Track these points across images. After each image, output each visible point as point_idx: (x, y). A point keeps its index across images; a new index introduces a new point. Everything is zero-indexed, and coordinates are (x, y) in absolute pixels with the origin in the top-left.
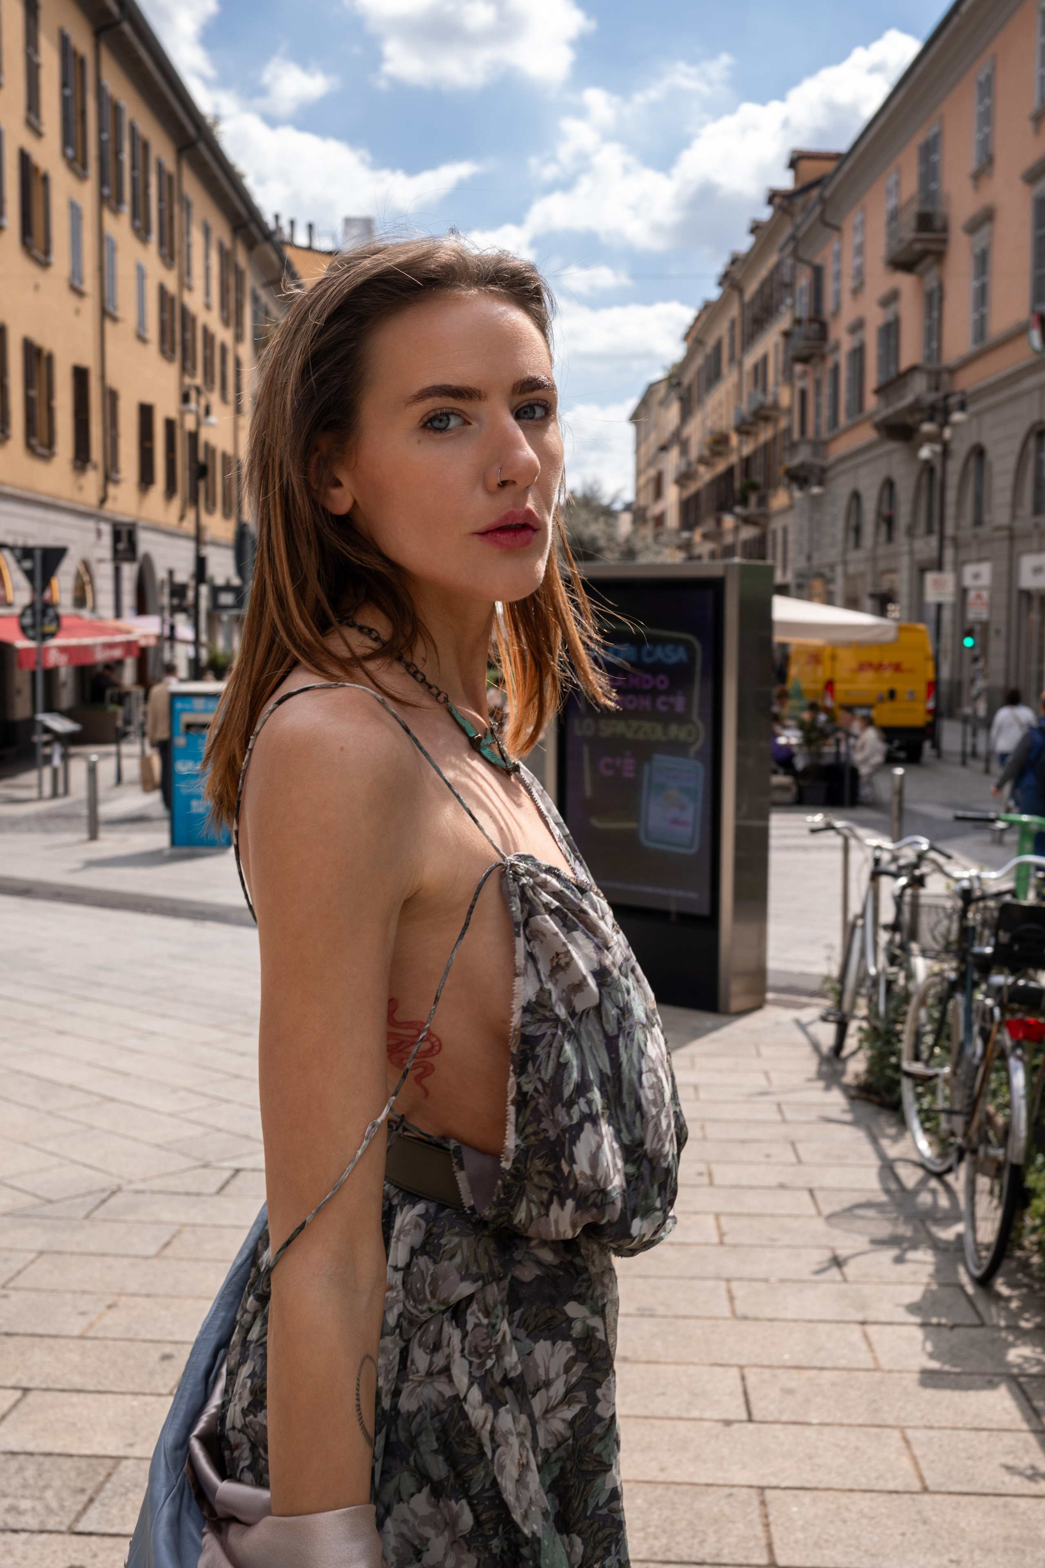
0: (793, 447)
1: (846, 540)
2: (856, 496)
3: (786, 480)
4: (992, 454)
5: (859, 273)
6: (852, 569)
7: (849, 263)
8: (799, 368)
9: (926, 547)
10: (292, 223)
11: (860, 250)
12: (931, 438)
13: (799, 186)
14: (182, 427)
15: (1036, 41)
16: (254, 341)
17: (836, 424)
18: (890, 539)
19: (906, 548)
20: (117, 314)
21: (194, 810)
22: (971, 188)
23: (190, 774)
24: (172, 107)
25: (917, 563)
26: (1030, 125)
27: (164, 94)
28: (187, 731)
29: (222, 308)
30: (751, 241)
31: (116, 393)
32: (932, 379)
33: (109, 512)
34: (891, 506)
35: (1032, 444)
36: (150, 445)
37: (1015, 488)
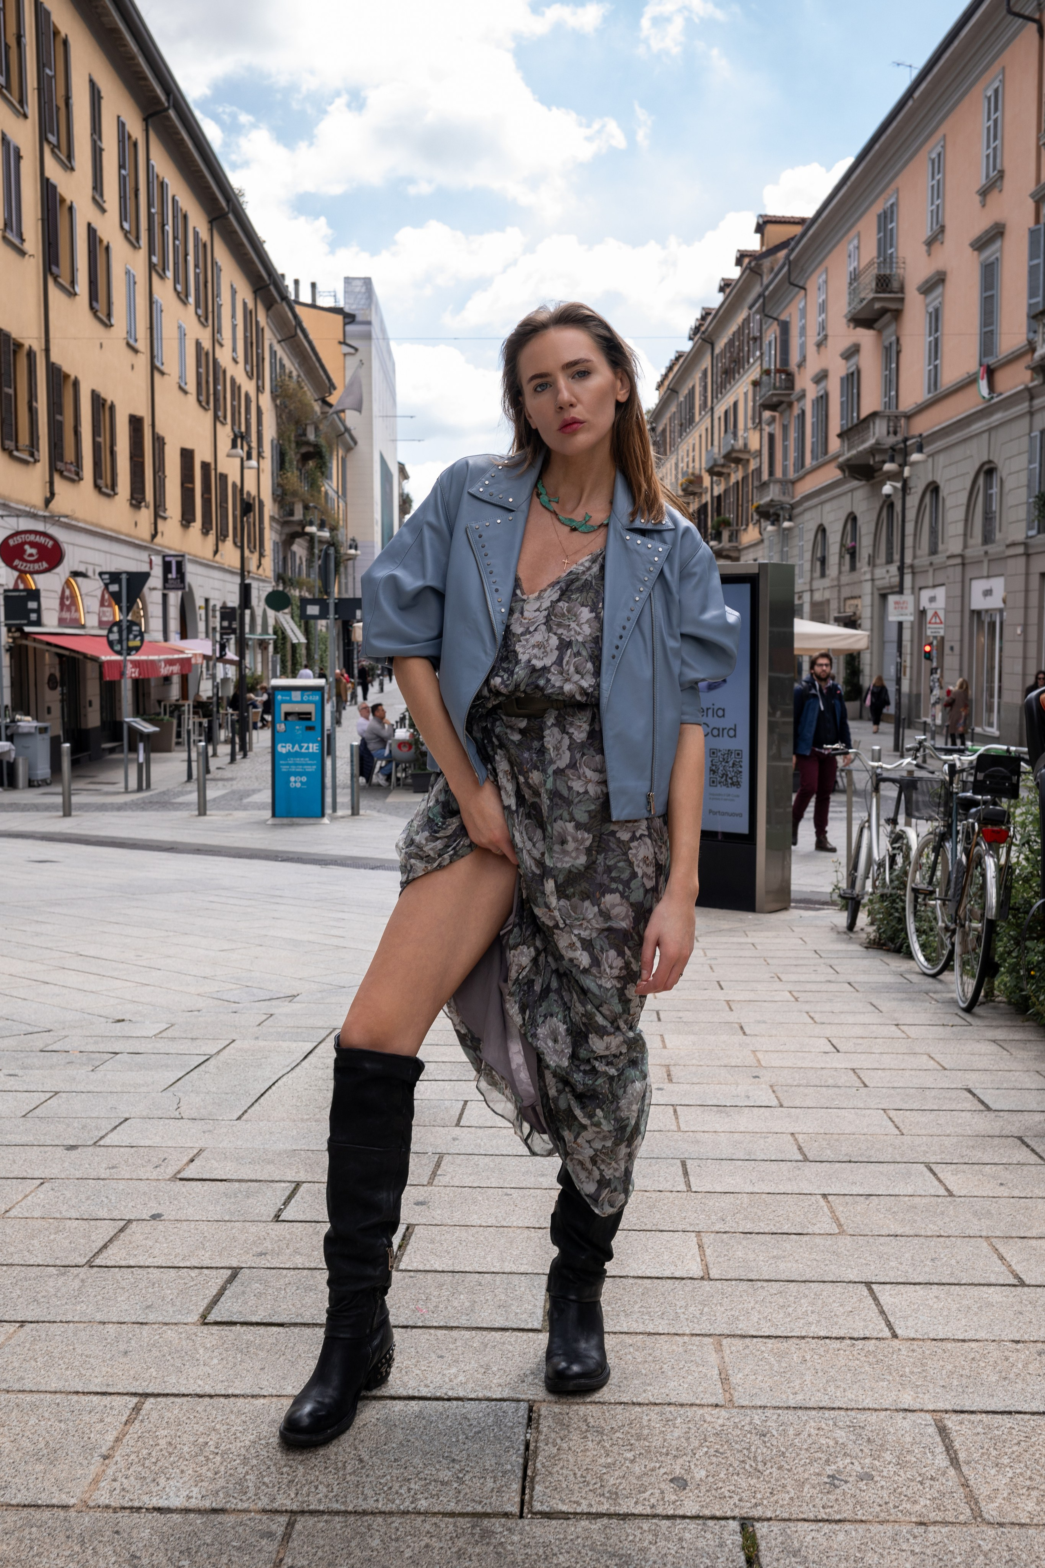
0: (763, 486)
1: (812, 570)
2: (822, 530)
3: (756, 517)
4: (944, 492)
5: (823, 327)
6: (818, 597)
7: (813, 320)
8: (767, 414)
9: (887, 574)
10: (297, 282)
11: (823, 308)
12: (892, 476)
13: (764, 249)
14: (216, 469)
15: (983, 124)
16: (272, 392)
17: (803, 465)
18: (853, 568)
19: (868, 576)
20: (164, 368)
21: (292, 785)
22: (925, 254)
23: (289, 754)
24: (207, 182)
25: (879, 589)
26: (977, 198)
27: (201, 171)
28: (286, 719)
29: (246, 362)
30: (720, 297)
31: (163, 439)
32: (891, 424)
33: (159, 545)
34: (854, 538)
35: (981, 481)
36: (190, 486)
37: (966, 520)
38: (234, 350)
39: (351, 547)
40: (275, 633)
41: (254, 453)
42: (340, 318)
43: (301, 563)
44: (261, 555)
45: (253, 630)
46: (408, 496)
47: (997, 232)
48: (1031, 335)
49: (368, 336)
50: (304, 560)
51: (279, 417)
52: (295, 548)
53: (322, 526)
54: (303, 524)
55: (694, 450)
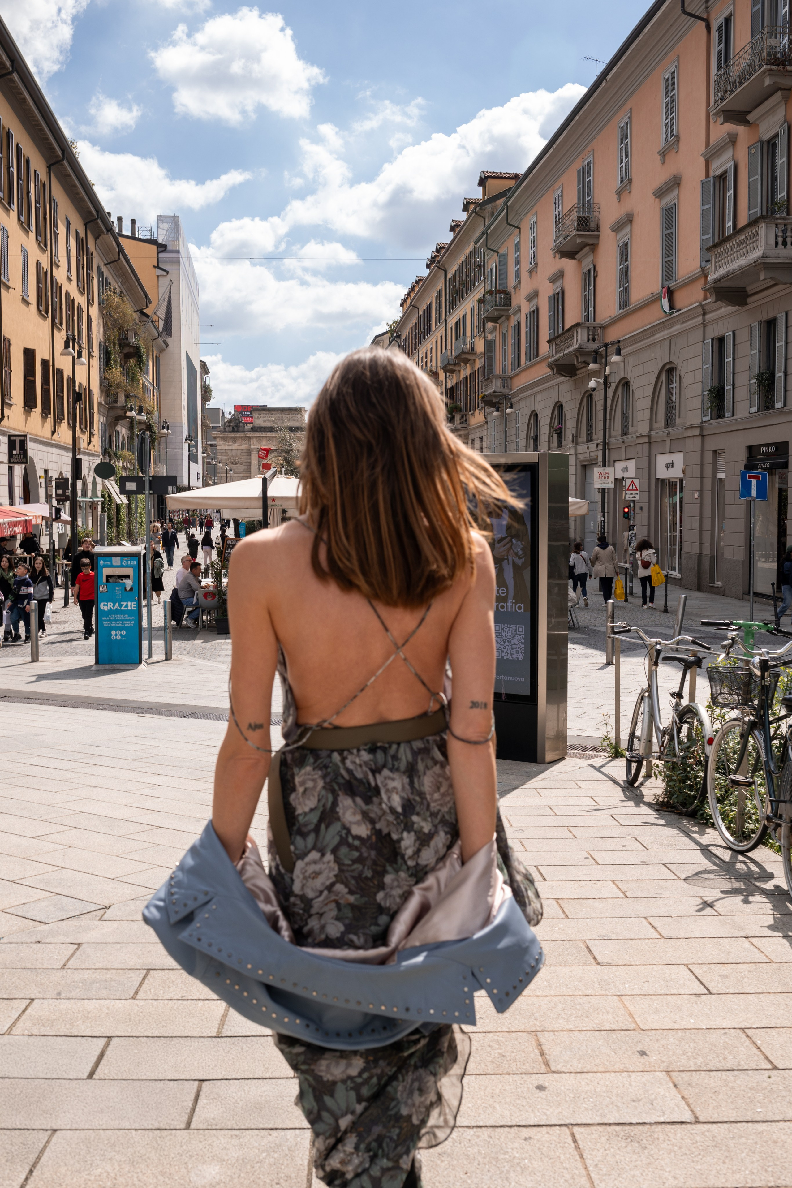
0: (487, 380)
1: (527, 446)
2: (535, 415)
3: (481, 404)
4: (633, 386)
5: (534, 258)
7: (526, 252)
8: (489, 325)
10: (120, 219)
11: (534, 243)
12: (595, 374)
13: (486, 198)
14: (53, 366)
15: (662, 100)
16: (99, 304)
17: (519, 365)
18: (560, 445)
19: (572, 451)
20: (10, 284)
21: (113, 638)
22: (616, 201)
23: (110, 612)
24: (46, 134)
25: (581, 461)
26: (658, 158)
27: (40, 125)
28: (107, 581)
29: (78, 280)
30: (451, 235)
31: (9, 341)
32: (591, 333)
33: (6, 427)
34: (560, 421)
35: (663, 378)
36: (32, 378)
37: (652, 408)
38: (69, 270)
39: (163, 428)
40: (103, 496)
41: (85, 353)
42: (154, 247)
43: (124, 440)
44: (91, 435)
45: (84, 494)
46: (208, 386)
47: (675, 182)
48: (704, 263)
49: (177, 262)
50: (126, 437)
51: (105, 325)
52: (118, 428)
53: (140, 410)
54: (125, 409)
55: (431, 353)
